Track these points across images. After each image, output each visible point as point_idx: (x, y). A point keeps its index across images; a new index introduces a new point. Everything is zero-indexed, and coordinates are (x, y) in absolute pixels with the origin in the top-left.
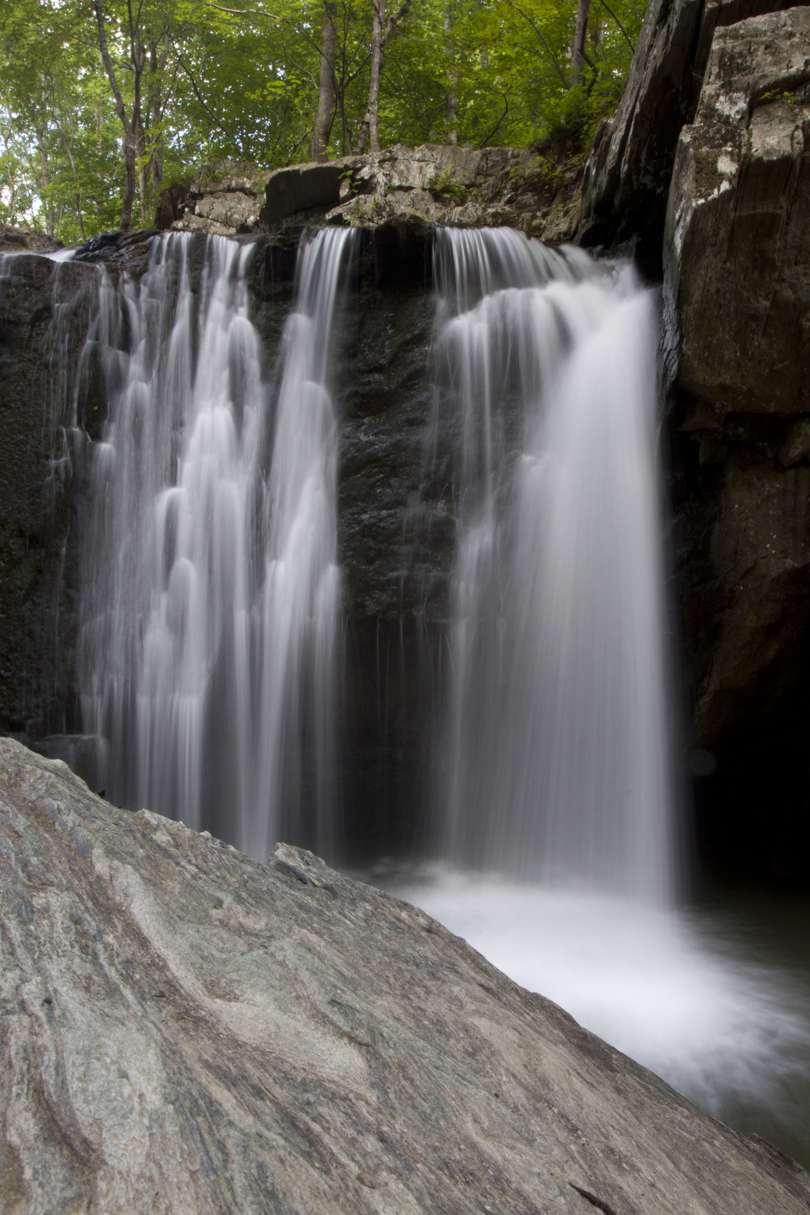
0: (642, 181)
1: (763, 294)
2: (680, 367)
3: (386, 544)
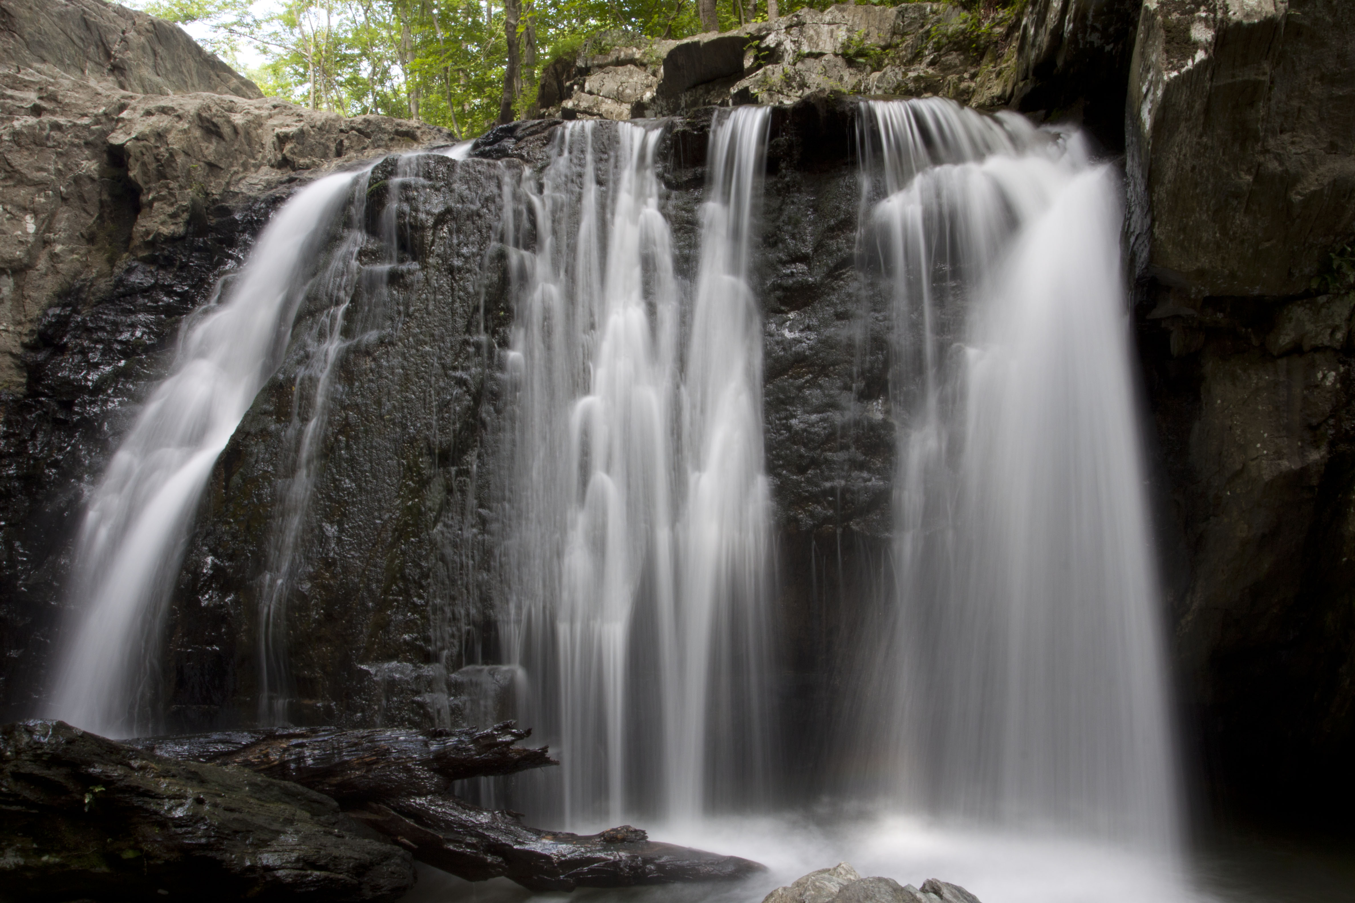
0: (1089, 39)
1: (1245, 168)
2: (1151, 254)
3: (819, 451)
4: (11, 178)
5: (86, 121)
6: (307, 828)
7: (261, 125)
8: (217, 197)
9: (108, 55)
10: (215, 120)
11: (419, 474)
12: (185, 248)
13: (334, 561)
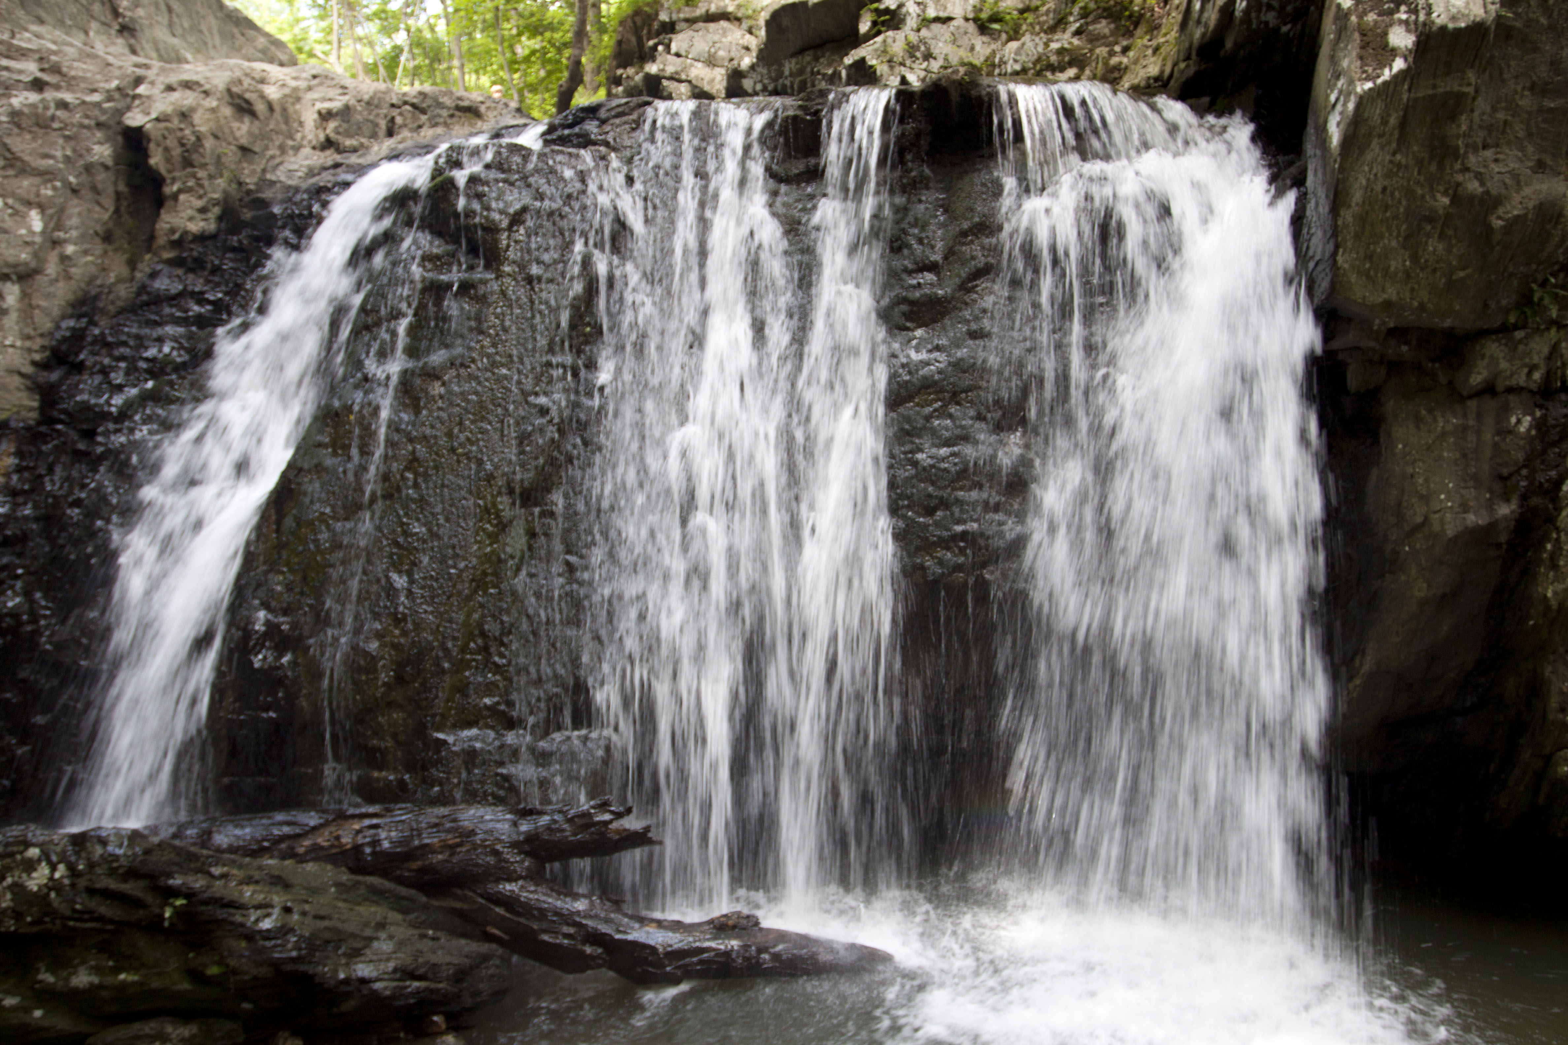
0: (1263, 18)
1: (1441, 188)
2: (1333, 284)
3: (949, 490)
4: (12, 166)
5: (96, 97)
6: (402, 932)
7: (298, 99)
8: (252, 187)
9: (116, 14)
10: (247, 96)
11: (498, 516)
12: (217, 248)
13: (404, 618)
